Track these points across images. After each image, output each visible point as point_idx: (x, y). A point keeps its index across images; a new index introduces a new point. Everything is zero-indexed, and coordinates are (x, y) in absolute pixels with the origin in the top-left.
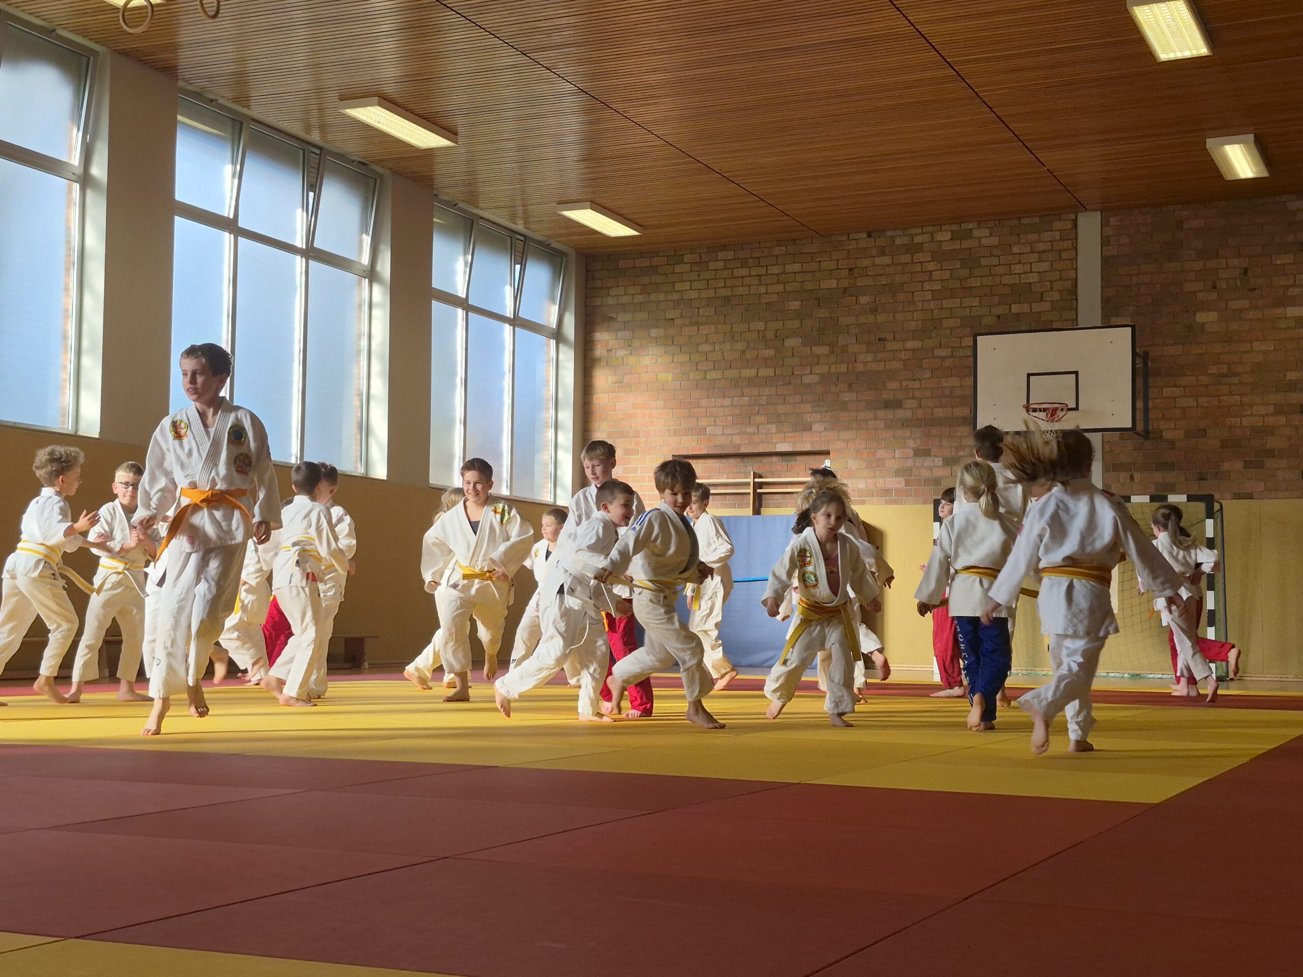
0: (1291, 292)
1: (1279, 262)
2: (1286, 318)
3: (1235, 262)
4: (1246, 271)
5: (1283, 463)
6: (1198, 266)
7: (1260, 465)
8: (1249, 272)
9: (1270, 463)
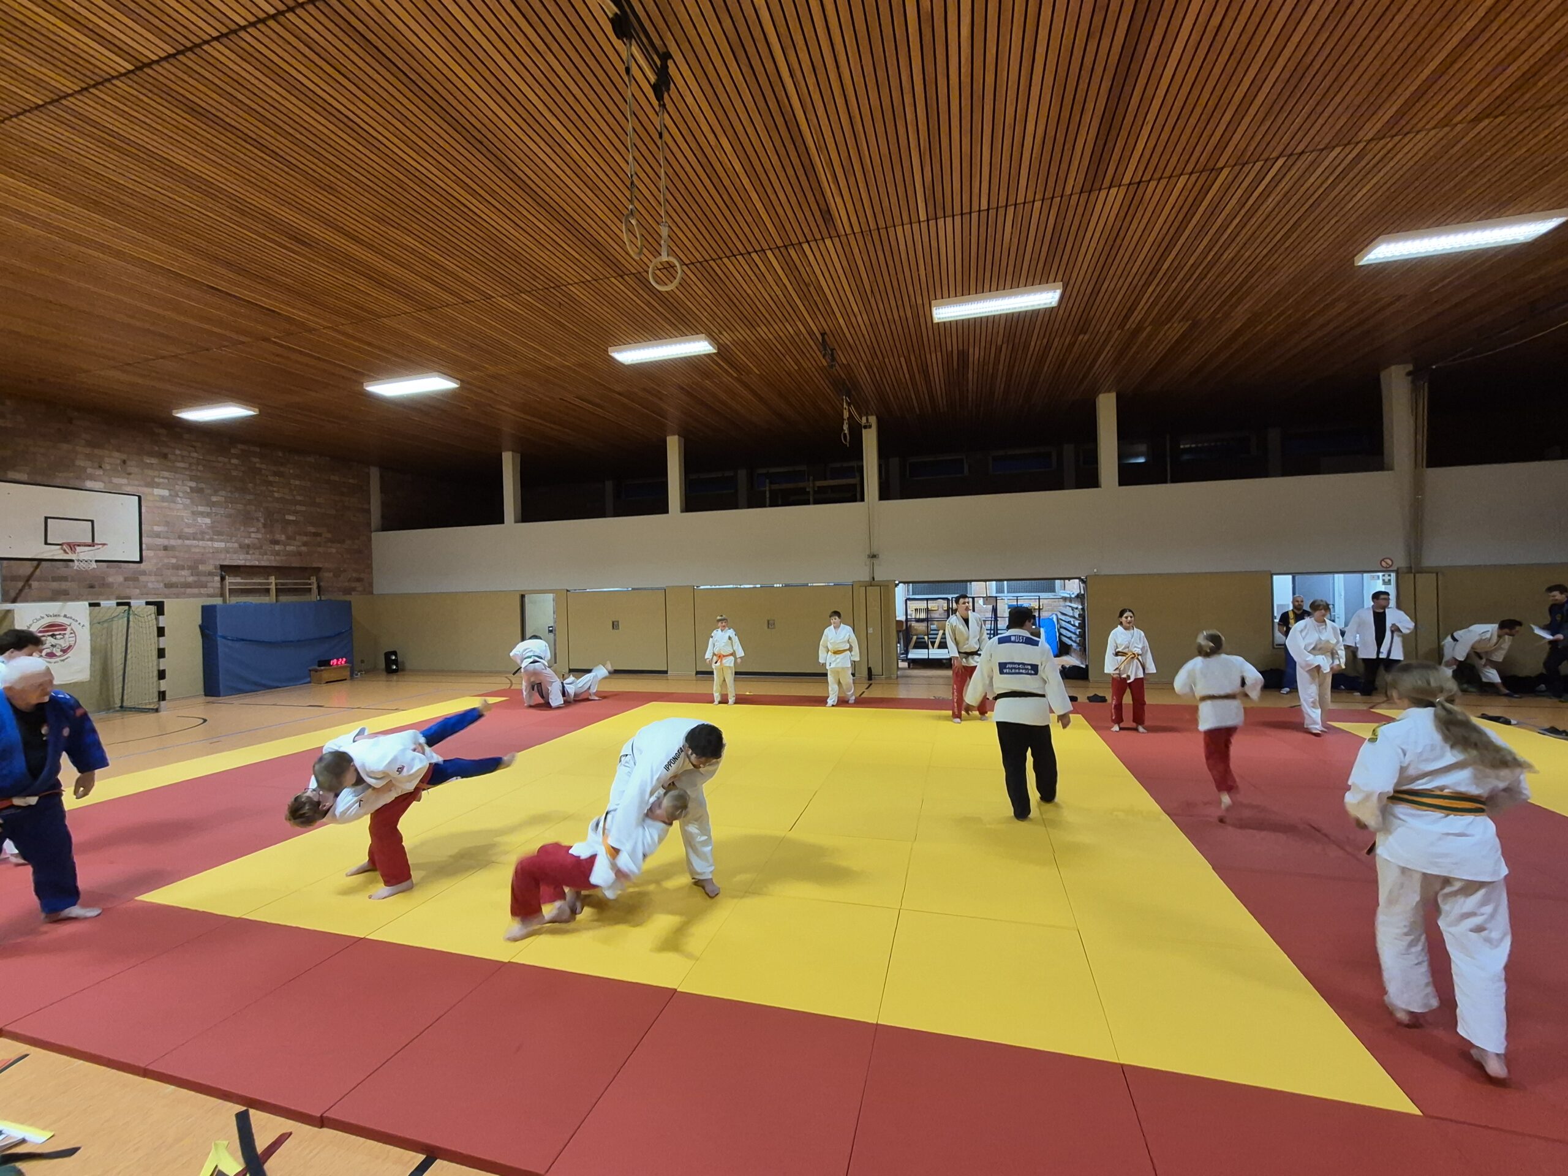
0: (156, 480)
1: (148, 461)
2: (153, 494)
3: (116, 454)
4: (124, 462)
5: (153, 578)
6: (88, 450)
7: (136, 579)
8: (128, 463)
9: (143, 578)
